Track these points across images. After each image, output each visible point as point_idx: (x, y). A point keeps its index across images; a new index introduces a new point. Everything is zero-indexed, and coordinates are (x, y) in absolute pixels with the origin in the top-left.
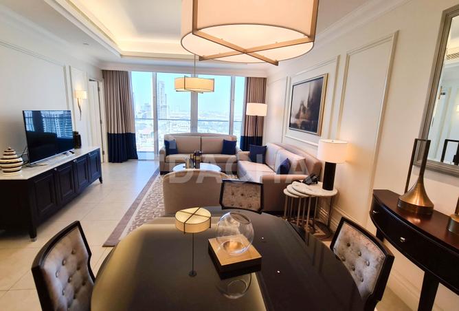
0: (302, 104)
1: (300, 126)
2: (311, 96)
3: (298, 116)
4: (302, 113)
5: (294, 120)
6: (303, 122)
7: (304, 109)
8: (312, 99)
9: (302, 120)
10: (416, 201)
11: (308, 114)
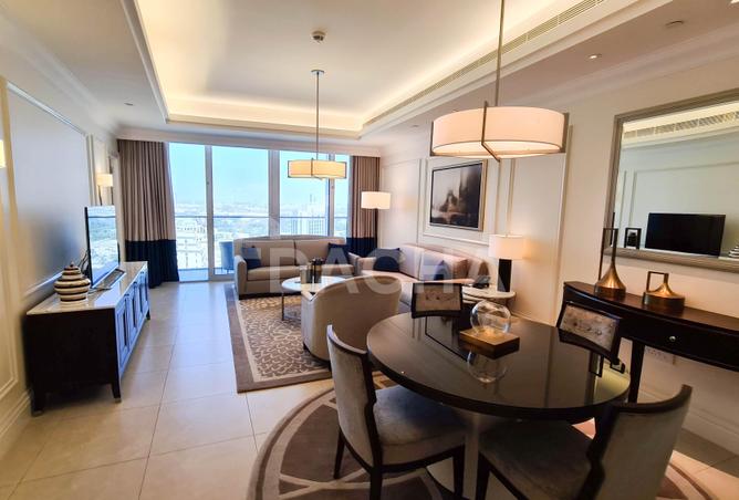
0: (450, 194)
1: (448, 220)
2: (464, 185)
3: (444, 209)
4: (451, 205)
5: (436, 214)
6: (455, 216)
7: (454, 200)
8: (466, 189)
9: (450, 214)
10: (611, 284)
11: (461, 206)
